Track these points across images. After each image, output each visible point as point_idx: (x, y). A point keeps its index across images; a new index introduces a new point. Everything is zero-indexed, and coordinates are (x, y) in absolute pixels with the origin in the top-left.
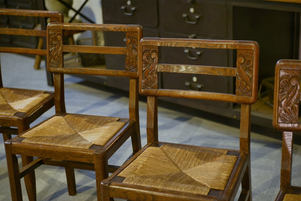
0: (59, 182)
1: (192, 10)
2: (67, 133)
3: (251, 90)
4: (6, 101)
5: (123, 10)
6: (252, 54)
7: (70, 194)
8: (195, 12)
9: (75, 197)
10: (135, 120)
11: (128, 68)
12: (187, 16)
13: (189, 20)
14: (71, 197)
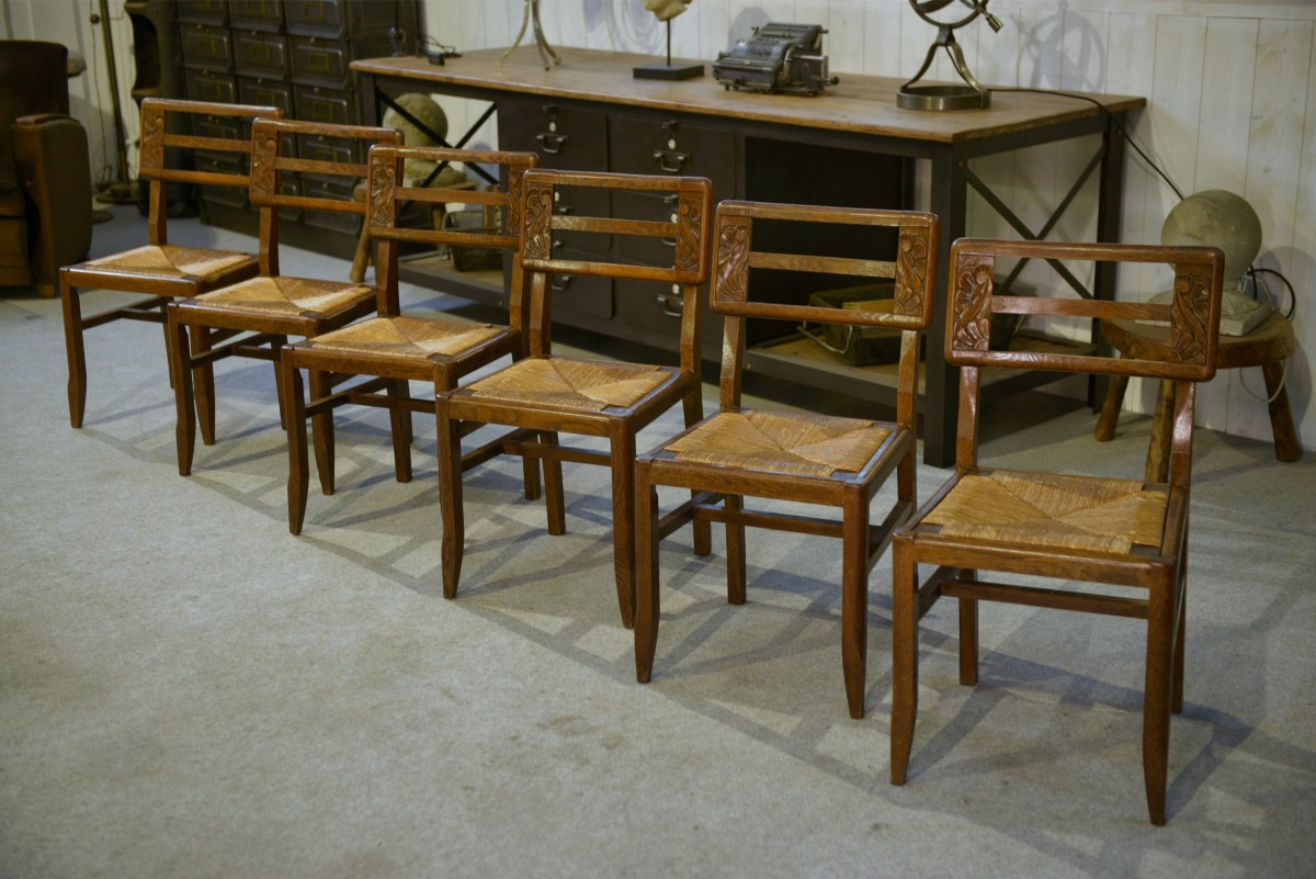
0: (381, 464)
1: (672, 144)
2: (395, 342)
3: (697, 261)
4: (286, 298)
5: (541, 140)
6: (701, 199)
7: (400, 480)
8: (678, 148)
9: (409, 485)
10: (520, 328)
11: (511, 230)
12: (663, 156)
13: (666, 164)
14: (402, 485)
